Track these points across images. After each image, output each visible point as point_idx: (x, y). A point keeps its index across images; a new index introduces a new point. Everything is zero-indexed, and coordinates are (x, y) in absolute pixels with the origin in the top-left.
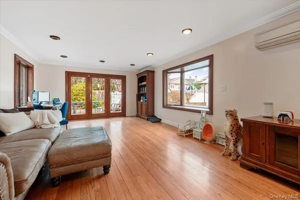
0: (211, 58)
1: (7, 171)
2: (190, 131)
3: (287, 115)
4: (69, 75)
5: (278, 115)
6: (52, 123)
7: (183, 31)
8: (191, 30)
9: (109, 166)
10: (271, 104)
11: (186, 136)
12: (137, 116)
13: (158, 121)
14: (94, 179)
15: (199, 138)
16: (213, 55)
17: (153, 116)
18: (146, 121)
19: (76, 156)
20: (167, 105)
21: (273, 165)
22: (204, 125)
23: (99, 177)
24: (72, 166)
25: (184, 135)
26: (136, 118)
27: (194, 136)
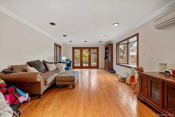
0: (137, 35)
1: (43, 78)
2: (125, 79)
3: (168, 72)
4: (74, 48)
5: (165, 71)
6: (62, 68)
7: (113, 24)
8: (118, 24)
9: (74, 86)
10: (166, 64)
11: (122, 81)
12: (105, 69)
13: (114, 72)
14: (68, 89)
15: (128, 83)
16: (138, 33)
17: (112, 69)
18: (108, 72)
19: (63, 79)
20: (119, 63)
21: (150, 100)
22: (131, 76)
23: (71, 89)
24: (62, 82)
25: (121, 80)
26: (104, 70)
27: (126, 82)
